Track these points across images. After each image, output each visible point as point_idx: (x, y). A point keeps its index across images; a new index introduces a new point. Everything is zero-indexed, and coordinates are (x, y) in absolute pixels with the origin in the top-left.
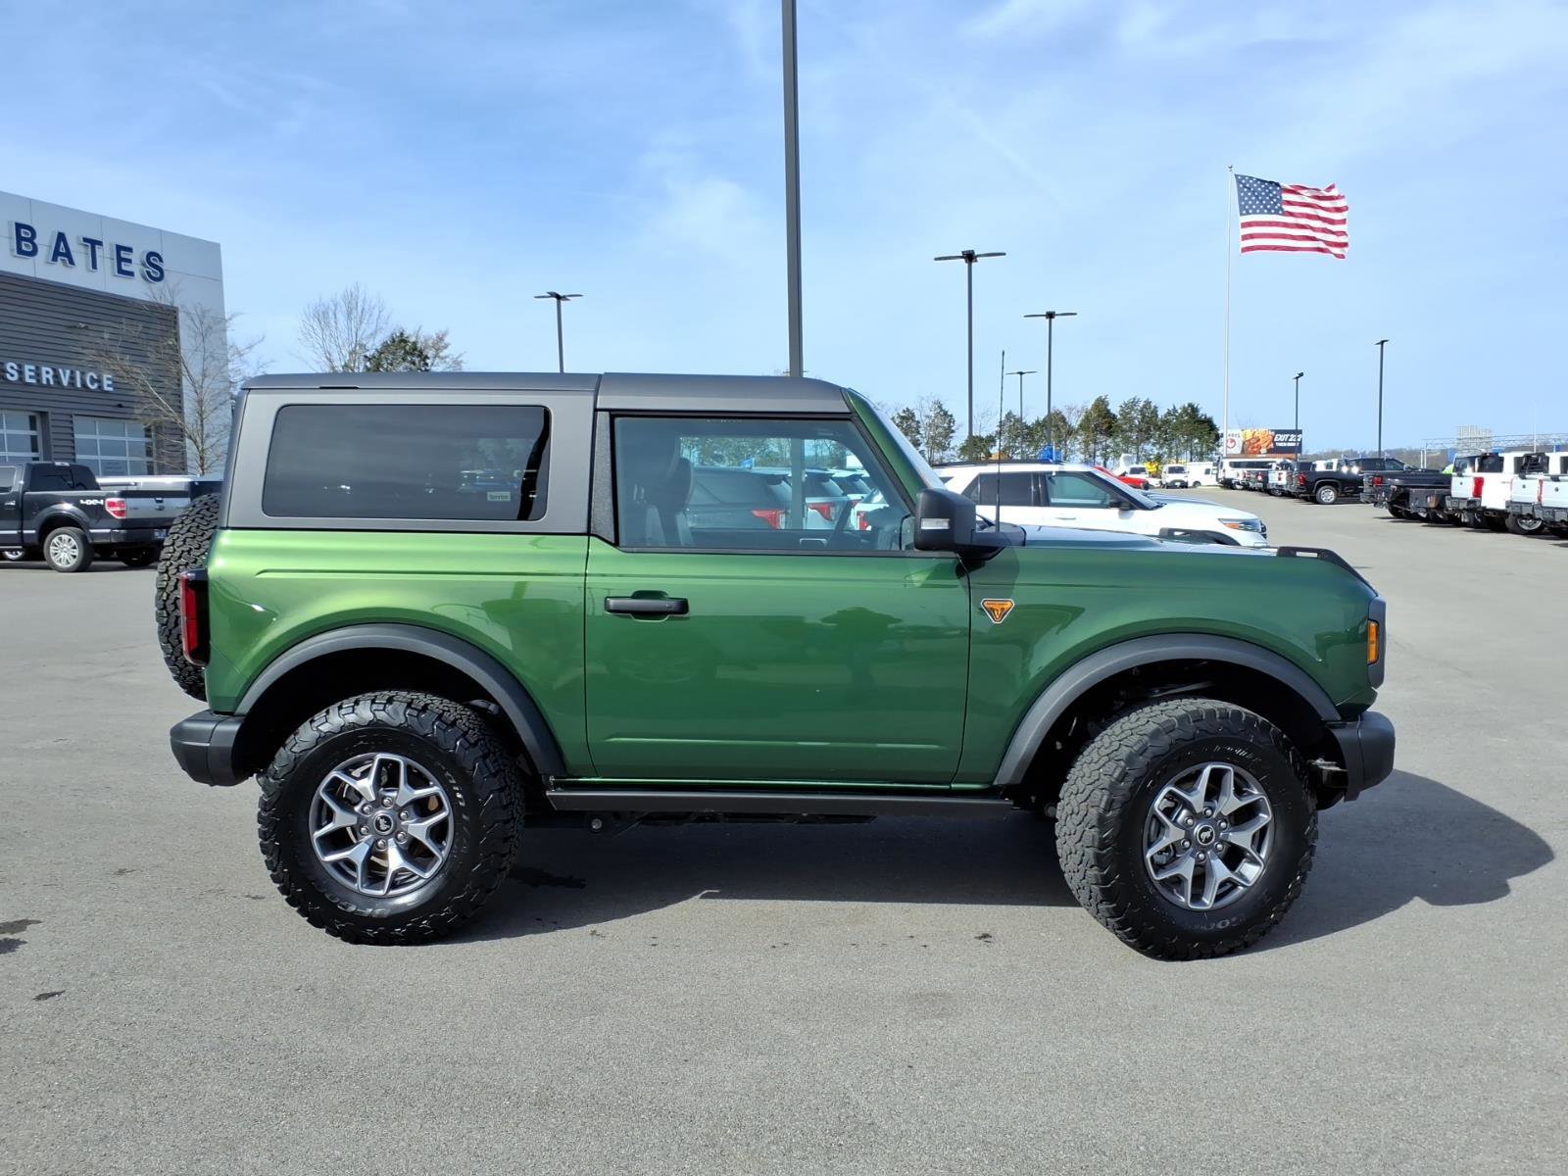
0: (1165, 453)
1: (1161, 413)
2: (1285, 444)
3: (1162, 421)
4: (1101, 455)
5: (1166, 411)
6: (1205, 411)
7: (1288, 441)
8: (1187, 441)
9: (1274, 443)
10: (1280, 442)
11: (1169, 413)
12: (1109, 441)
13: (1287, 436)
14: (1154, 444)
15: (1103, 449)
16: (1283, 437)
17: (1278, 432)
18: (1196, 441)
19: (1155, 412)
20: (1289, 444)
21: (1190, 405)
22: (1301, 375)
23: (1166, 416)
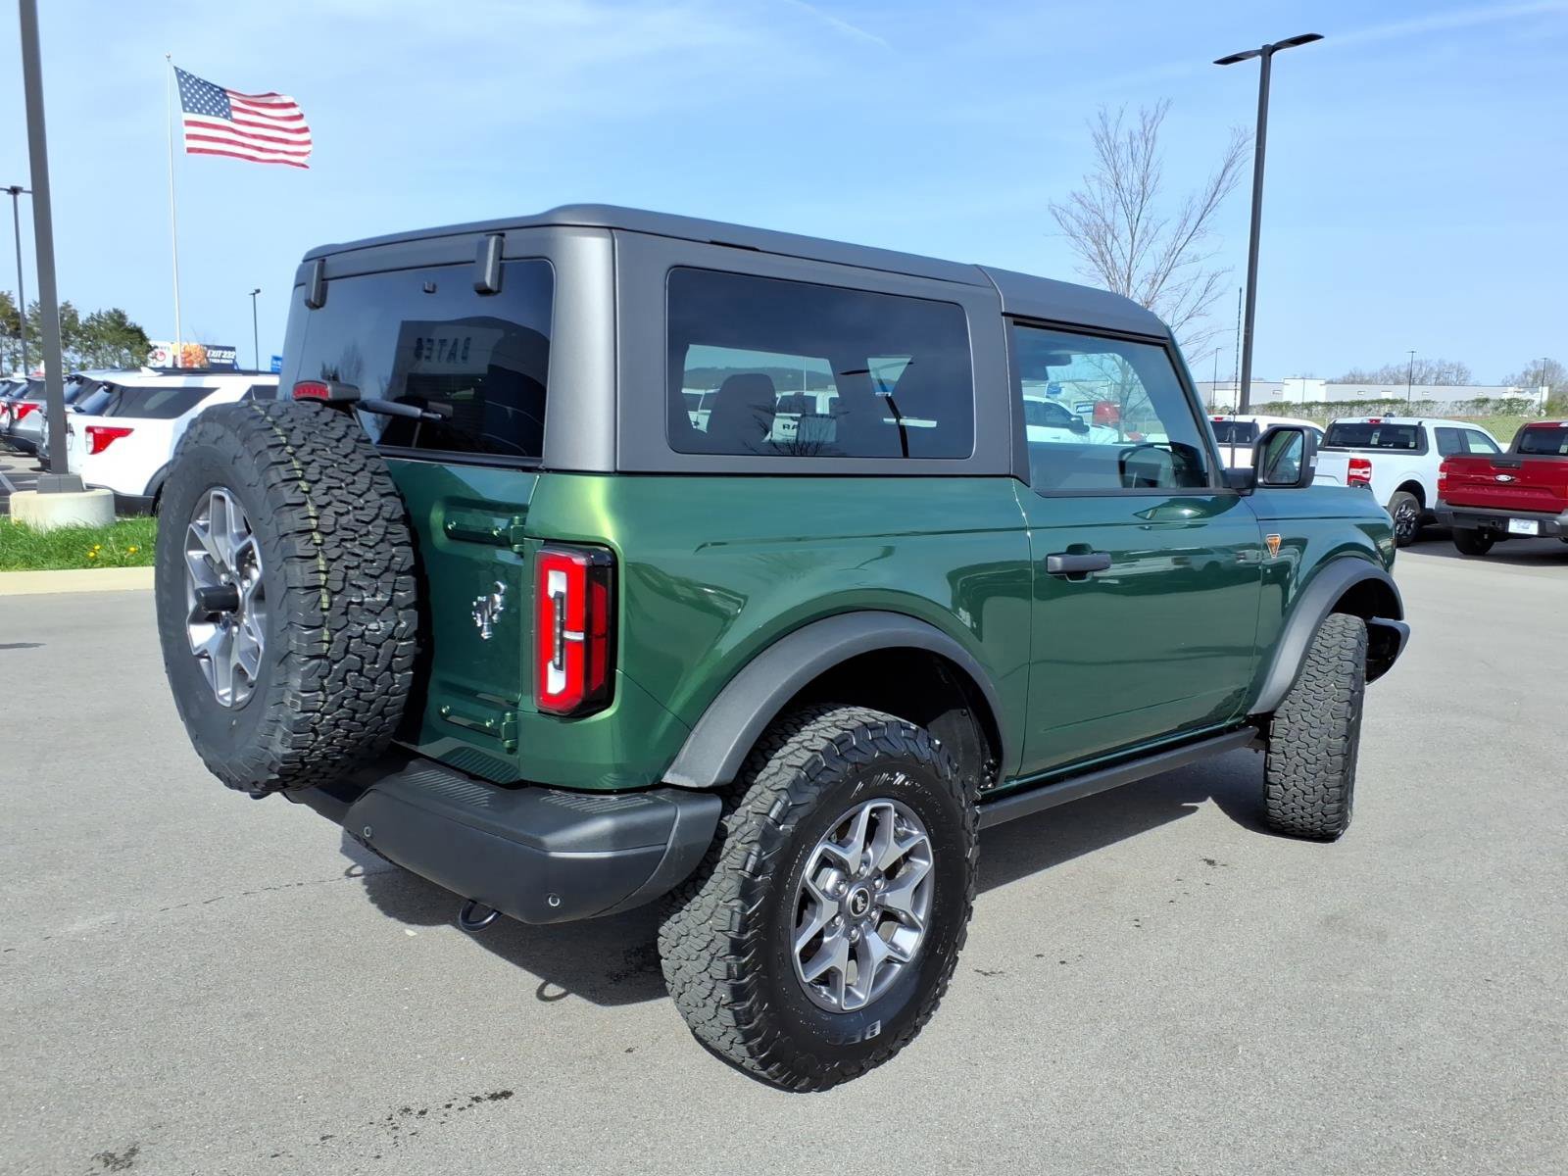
0: (90, 362)
1: (82, 318)
2: (218, 361)
3: (84, 326)
4: (10, 360)
5: (89, 315)
6: (133, 319)
7: (221, 358)
8: (113, 350)
9: (207, 358)
10: (213, 358)
11: (92, 318)
12: (19, 345)
13: (220, 352)
14: (76, 352)
15: (11, 354)
16: (216, 353)
17: (209, 347)
18: (126, 351)
19: (74, 316)
20: (223, 361)
21: (116, 311)
22: (258, 291)
23: (88, 321)
